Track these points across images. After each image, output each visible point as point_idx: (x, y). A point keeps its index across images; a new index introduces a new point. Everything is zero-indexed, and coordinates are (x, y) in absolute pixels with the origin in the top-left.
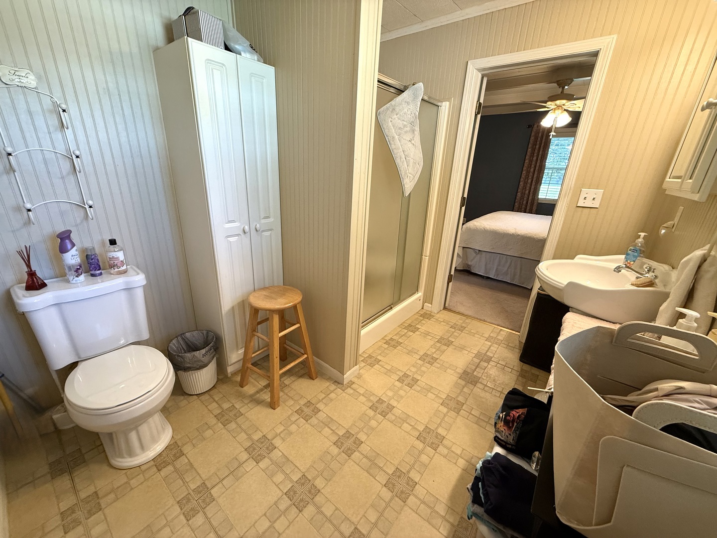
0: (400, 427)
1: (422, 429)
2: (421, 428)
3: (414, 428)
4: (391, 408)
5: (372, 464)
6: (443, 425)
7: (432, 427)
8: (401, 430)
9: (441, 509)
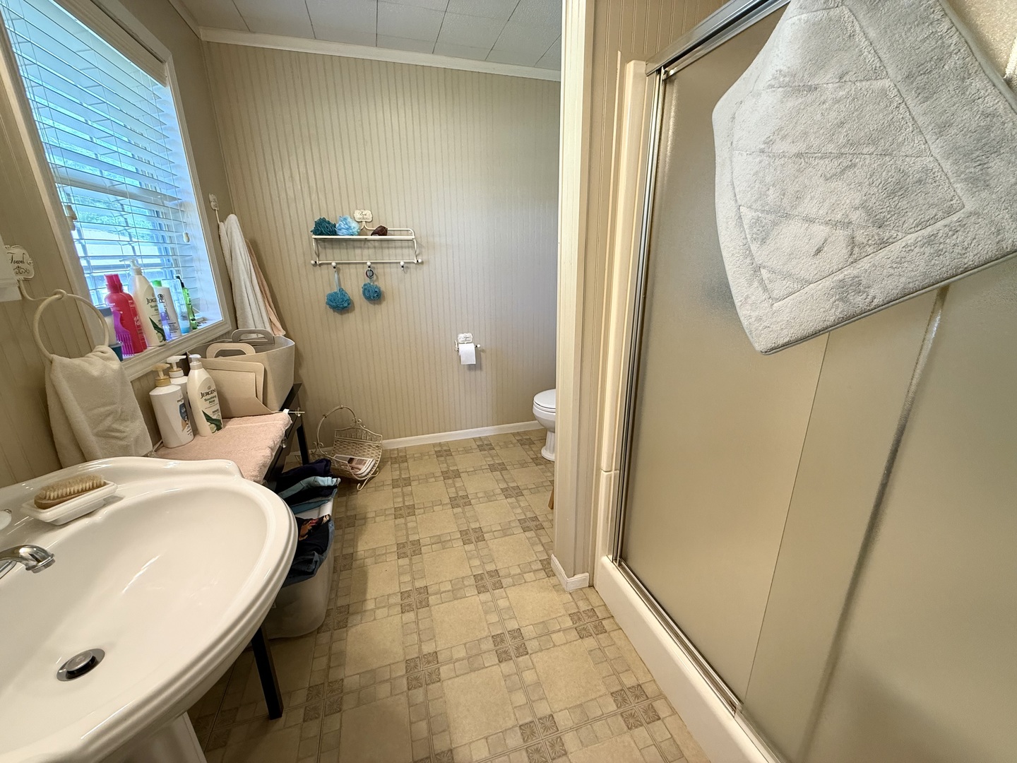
0: (451, 581)
1: (430, 598)
2: (432, 599)
3: (439, 593)
4: (481, 589)
5: (442, 542)
6: (413, 626)
7: (423, 612)
8: (447, 579)
9: (369, 561)
